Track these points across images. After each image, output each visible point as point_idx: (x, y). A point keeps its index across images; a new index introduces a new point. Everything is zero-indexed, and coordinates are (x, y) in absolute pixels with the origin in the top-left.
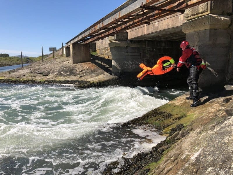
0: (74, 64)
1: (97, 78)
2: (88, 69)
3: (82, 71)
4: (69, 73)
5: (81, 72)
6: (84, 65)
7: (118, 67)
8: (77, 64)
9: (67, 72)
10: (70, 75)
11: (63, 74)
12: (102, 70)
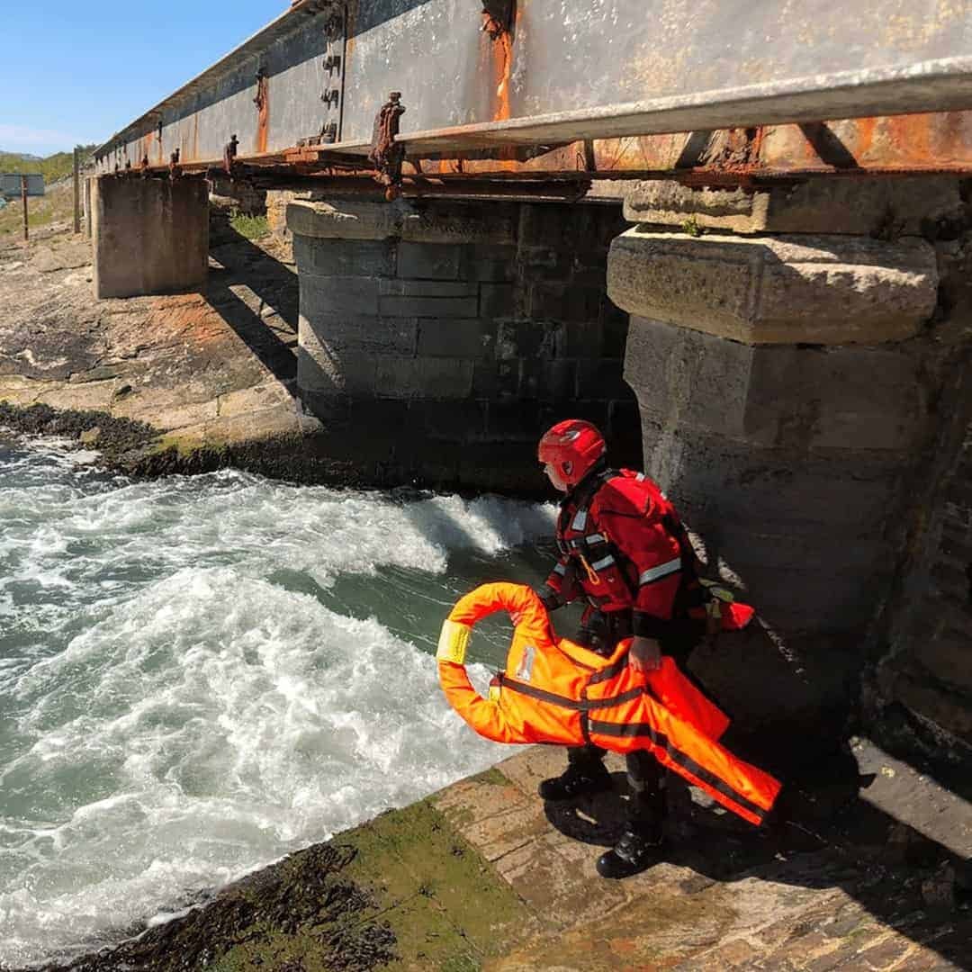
0: (106, 304)
1: (210, 408)
2: (177, 343)
3: (138, 351)
4: (62, 361)
5: (135, 356)
6: (162, 314)
7: (328, 367)
8: (123, 304)
9: (52, 354)
10: (64, 375)
11: (32, 361)
12: (254, 357)
